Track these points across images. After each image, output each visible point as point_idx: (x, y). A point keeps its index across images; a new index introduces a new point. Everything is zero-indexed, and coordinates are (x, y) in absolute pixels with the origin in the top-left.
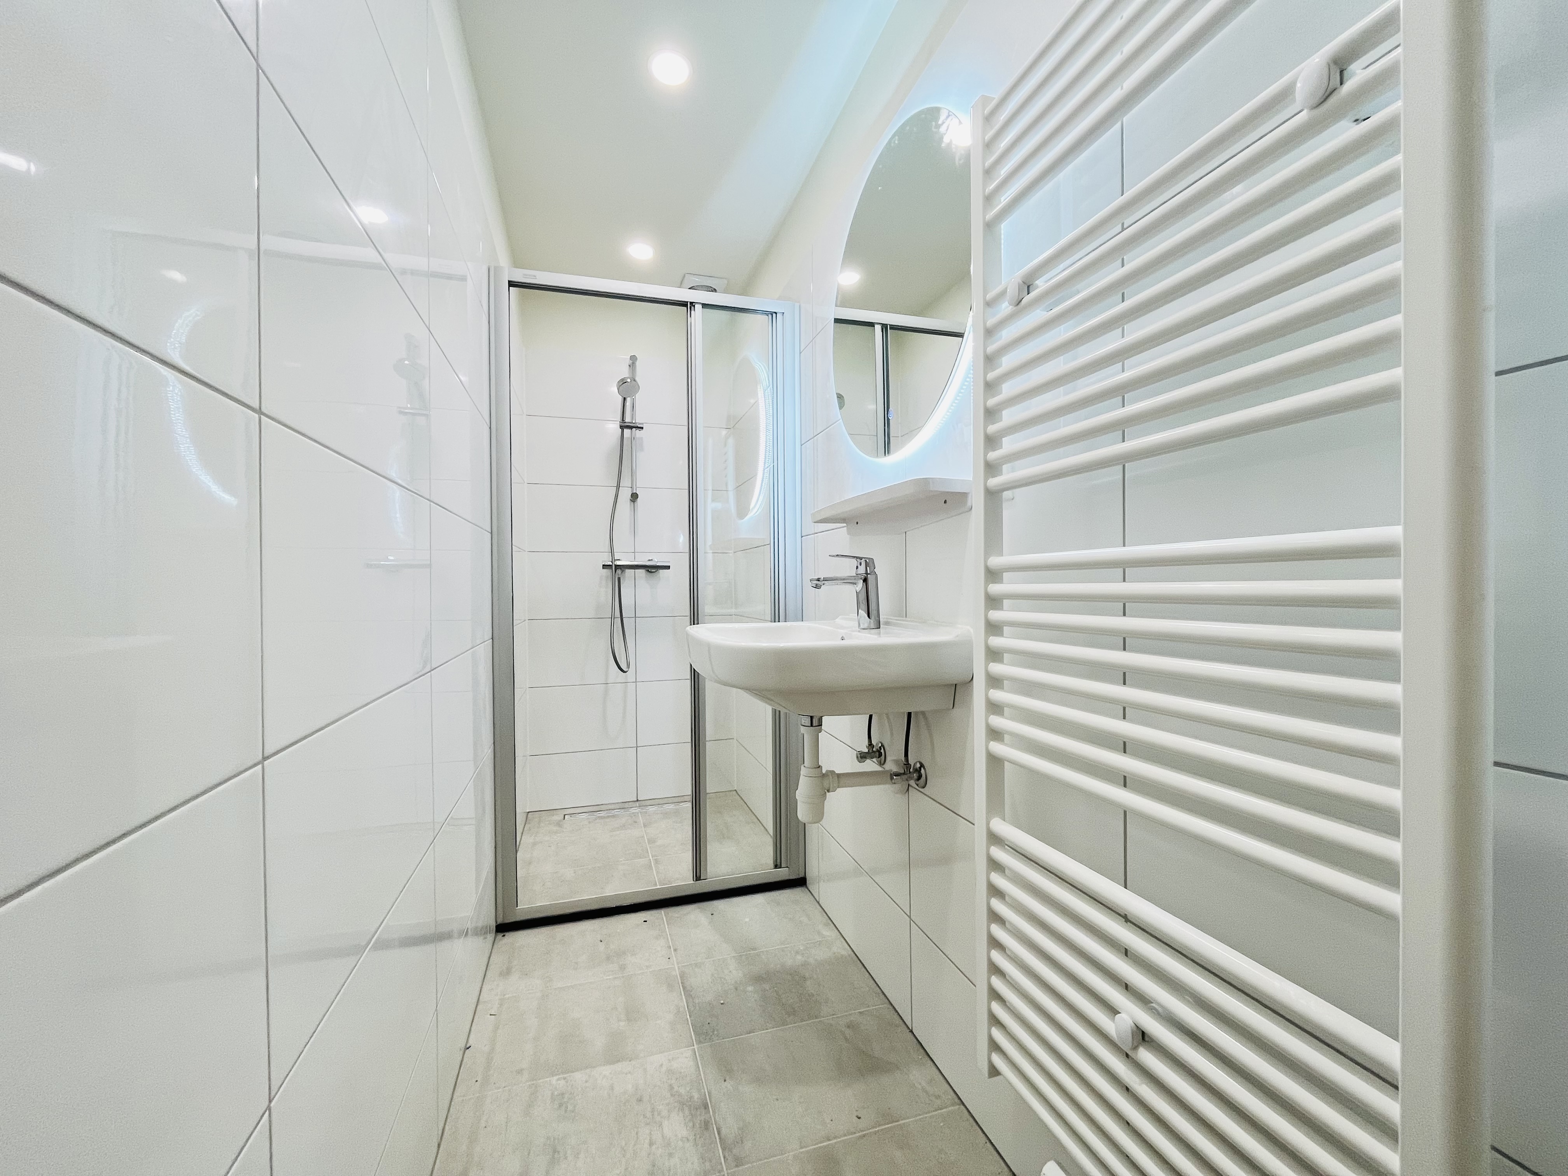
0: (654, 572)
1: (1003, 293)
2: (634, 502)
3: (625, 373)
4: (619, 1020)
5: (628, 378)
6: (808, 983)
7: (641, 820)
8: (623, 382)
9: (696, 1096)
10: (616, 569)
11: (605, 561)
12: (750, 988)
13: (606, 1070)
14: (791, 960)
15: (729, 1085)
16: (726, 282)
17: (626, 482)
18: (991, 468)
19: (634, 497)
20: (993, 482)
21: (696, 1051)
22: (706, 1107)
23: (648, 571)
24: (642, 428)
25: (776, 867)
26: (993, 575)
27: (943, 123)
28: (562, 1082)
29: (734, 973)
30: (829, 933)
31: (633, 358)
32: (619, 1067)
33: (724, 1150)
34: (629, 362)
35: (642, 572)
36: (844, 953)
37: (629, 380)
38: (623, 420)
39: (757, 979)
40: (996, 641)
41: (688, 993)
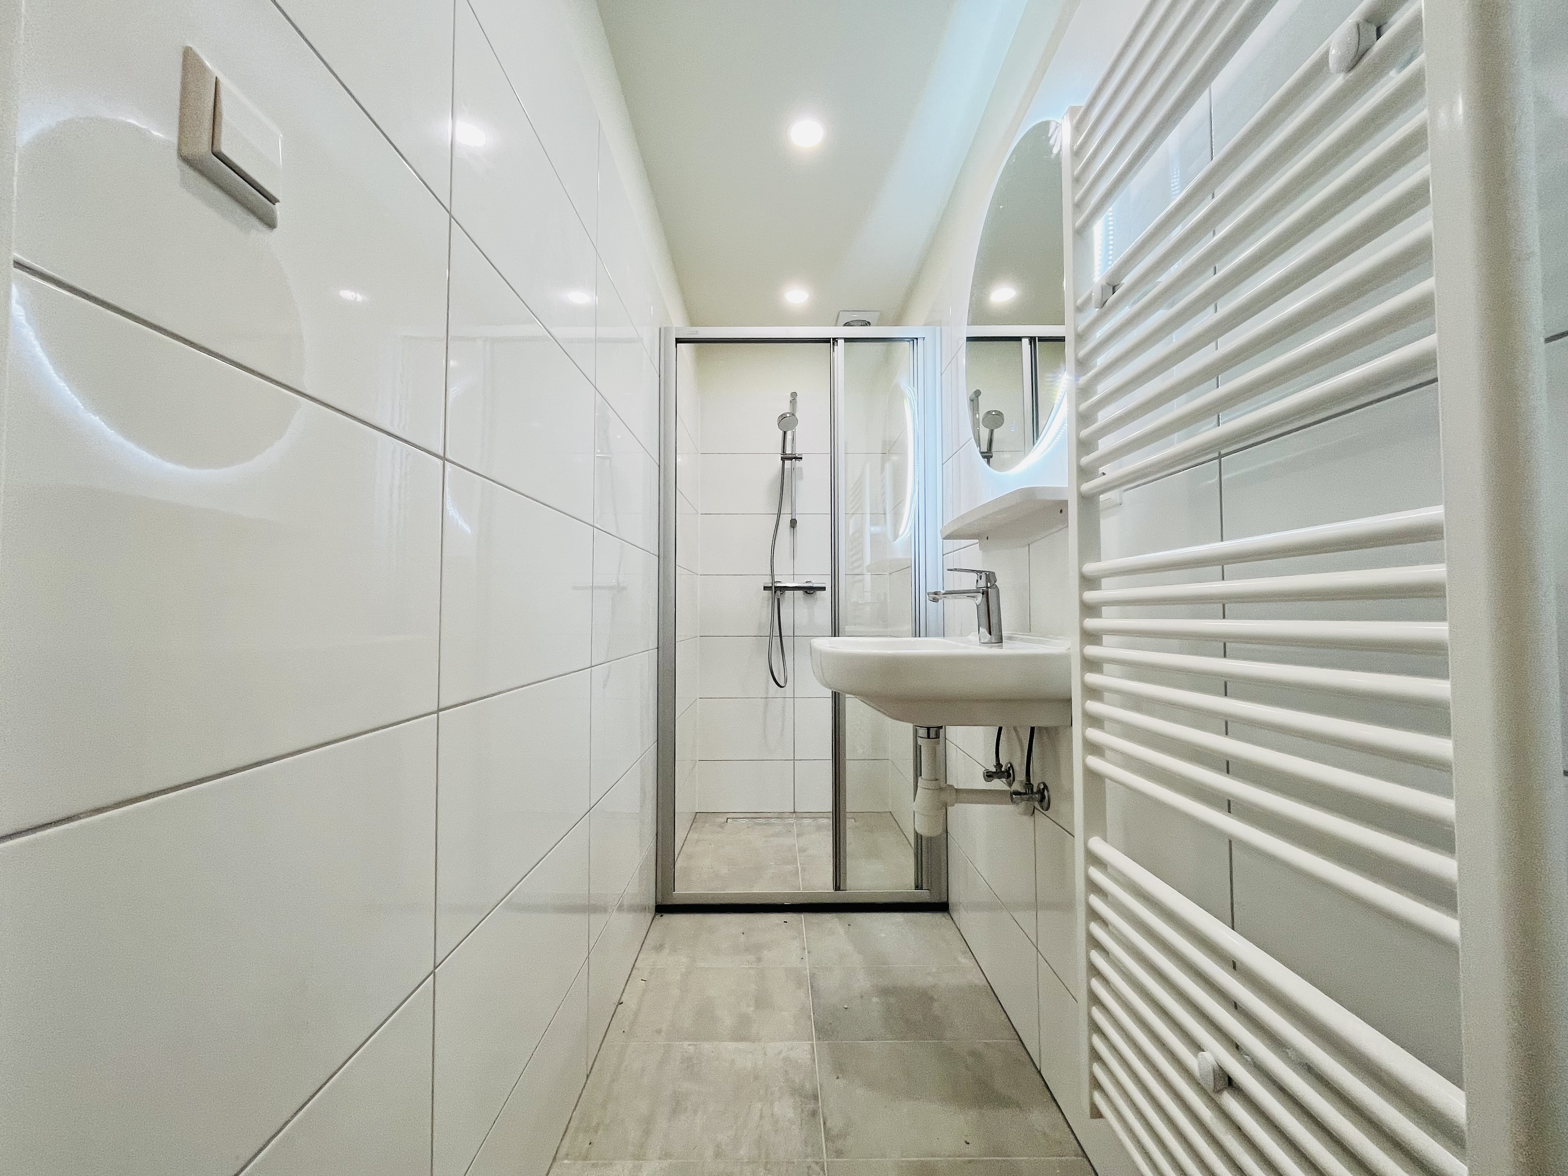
0: (812, 593)
1: (1089, 298)
2: (794, 528)
3: (786, 408)
4: (749, 1006)
5: (788, 413)
6: (936, 1004)
7: (795, 830)
8: (783, 417)
9: (808, 1085)
10: (777, 591)
11: (766, 583)
12: (875, 1000)
13: (731, 1045)
14: (922, 981)
15: (841, 1083)
16: (878, 314)
17: (786, 509)
18: (1084, 473)
19: (793, 523)
20: (1086, 487)
21: (815, 1046)
22: (816, 1097)
23: (806, 592)
24: (801, 458)
25: (917, 887)
26: (1089, 582)
27: (1052, 136)
28: (692, 1048)
29: (862, 982)
30: (965, 961)
31: (794, 395)
32: (742, 1045)
33: (827, 1140)
34: (789, 398)
35: (799, 593)
36: (977, 982)
37: (788, 415)
38: (784, 452)
39: (885, 992)
40: (1092, 651)
41: (815, 992)
